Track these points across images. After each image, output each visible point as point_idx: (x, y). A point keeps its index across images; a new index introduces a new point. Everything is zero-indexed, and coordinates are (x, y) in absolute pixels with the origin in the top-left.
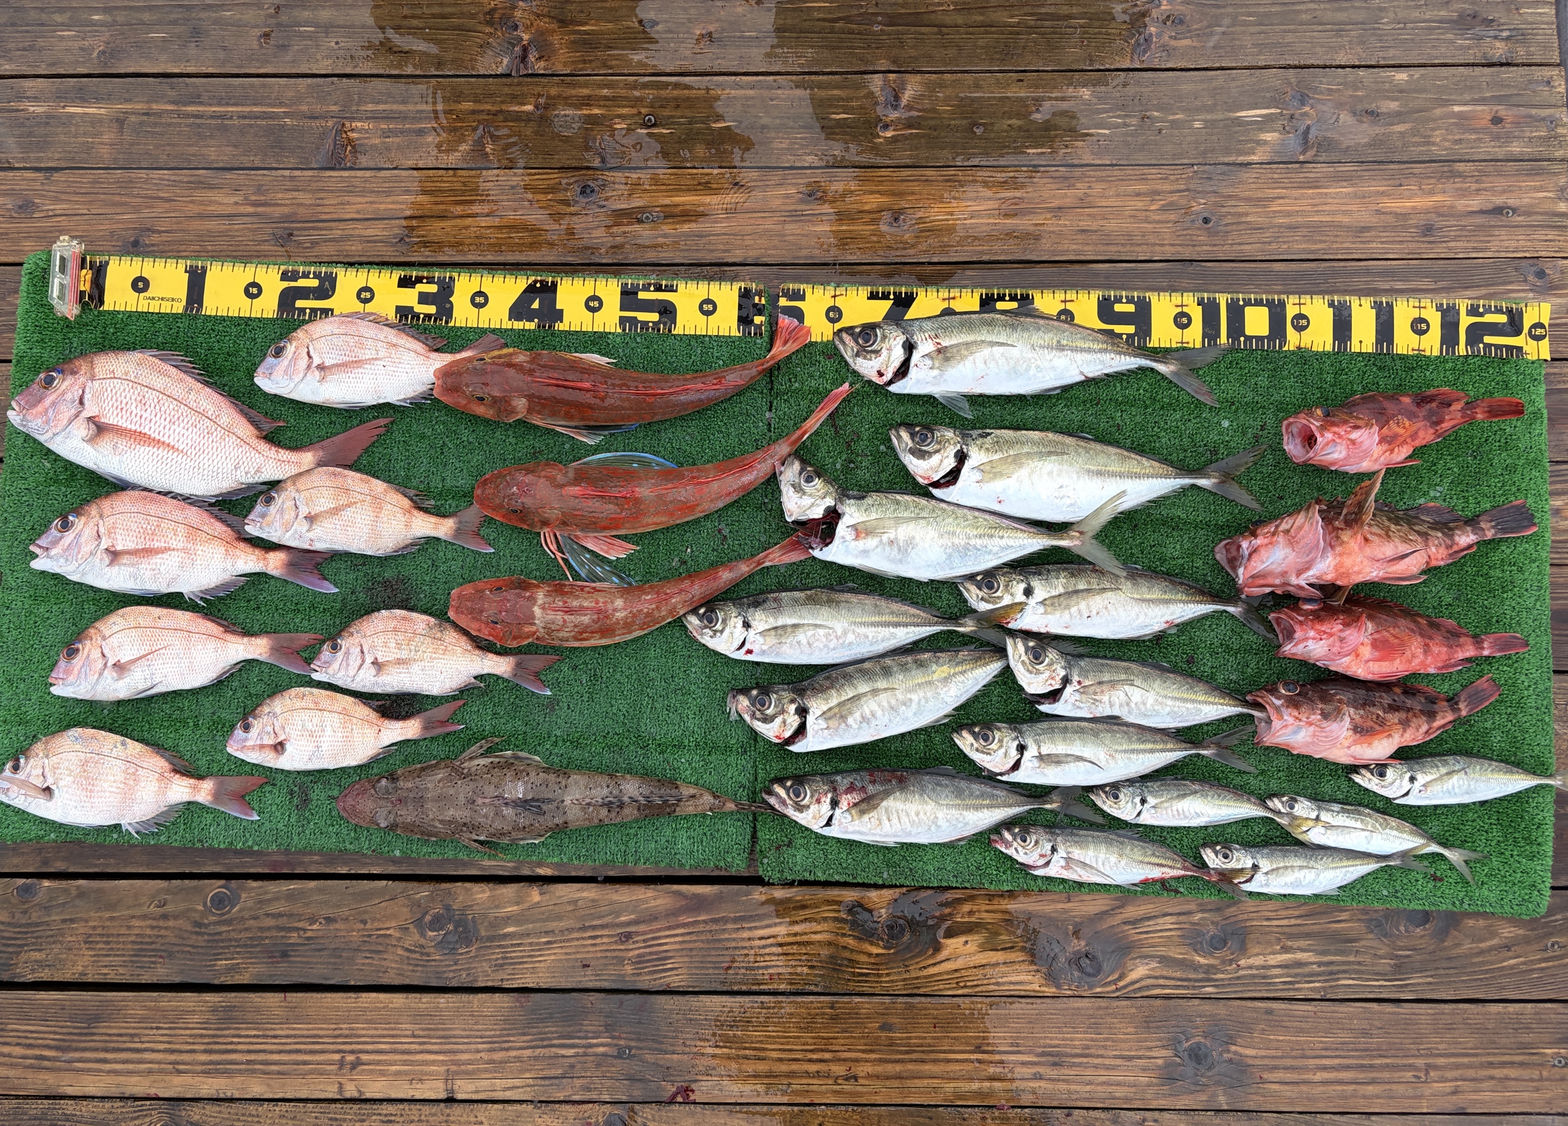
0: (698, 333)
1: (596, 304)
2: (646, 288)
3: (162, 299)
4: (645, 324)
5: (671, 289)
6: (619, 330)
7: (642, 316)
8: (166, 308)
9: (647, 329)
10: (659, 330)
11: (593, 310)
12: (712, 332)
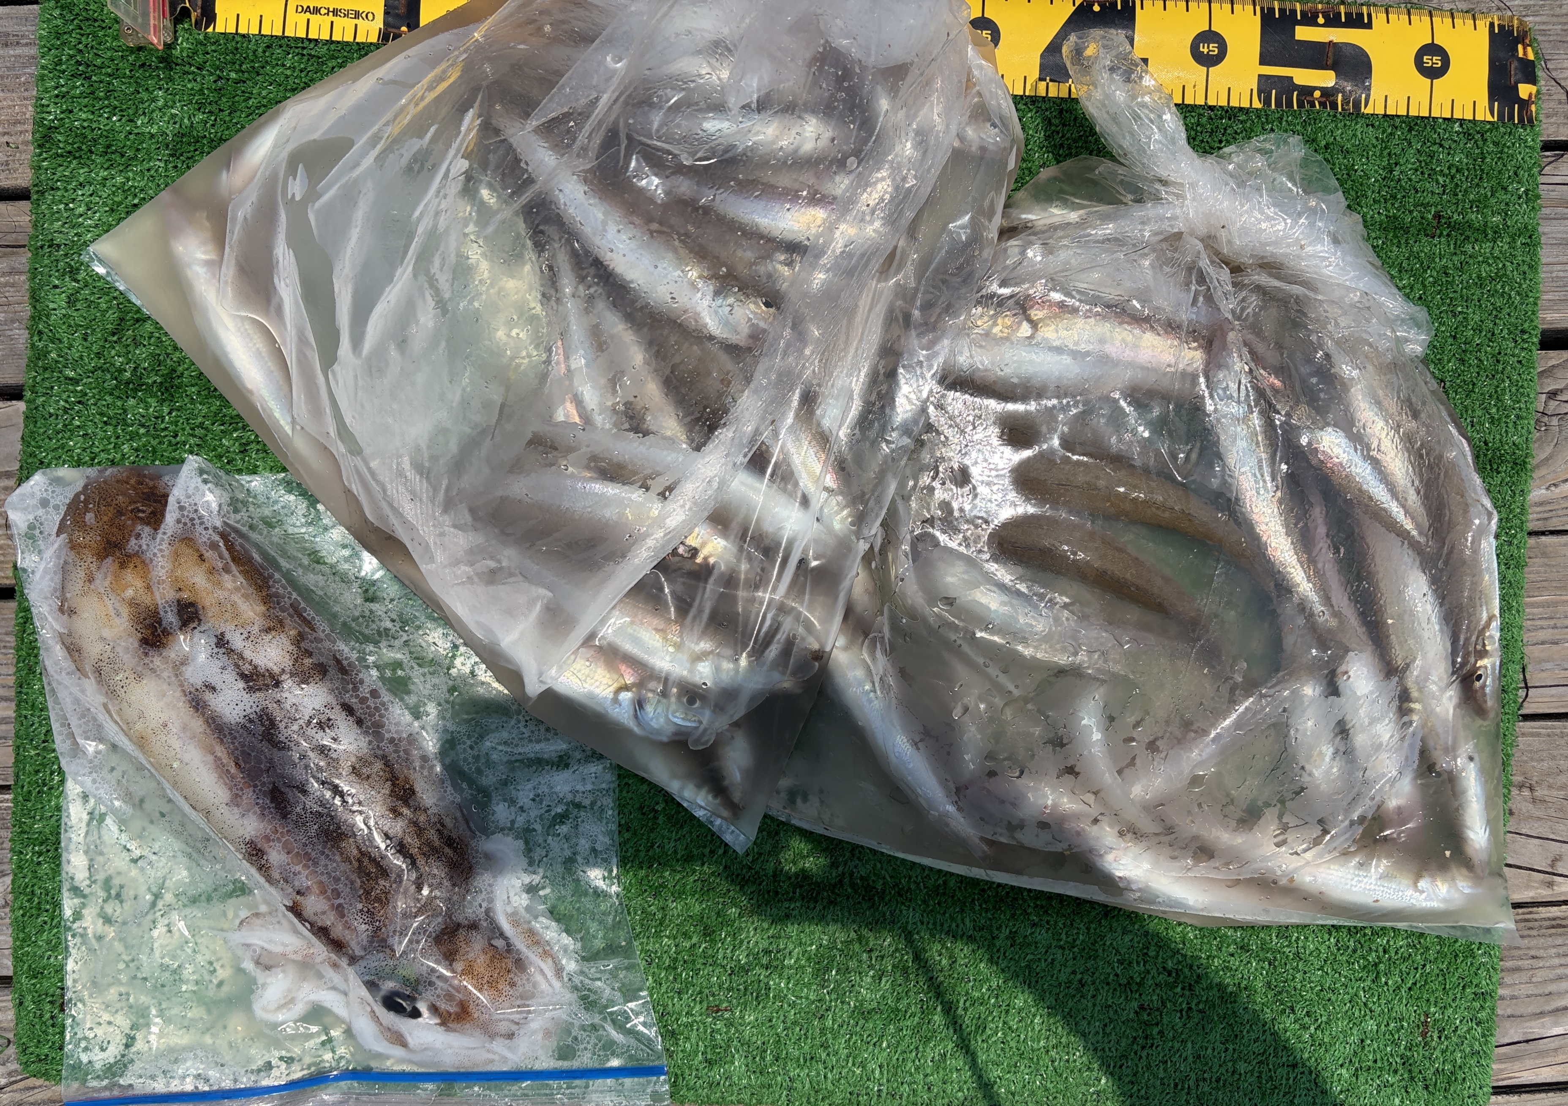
0: (1413, 113)
1: (1214, 50)
2: (1310, 20)
3: (336, 12)
4: (1306, 91)
5: (1358, 21)
6: (1257, 104)
7: (1303, 77)
8: (344, 30)
9: (1313, 105)
10: (1334, 106)
11: (1208, 61)
12: (1441, 111)
